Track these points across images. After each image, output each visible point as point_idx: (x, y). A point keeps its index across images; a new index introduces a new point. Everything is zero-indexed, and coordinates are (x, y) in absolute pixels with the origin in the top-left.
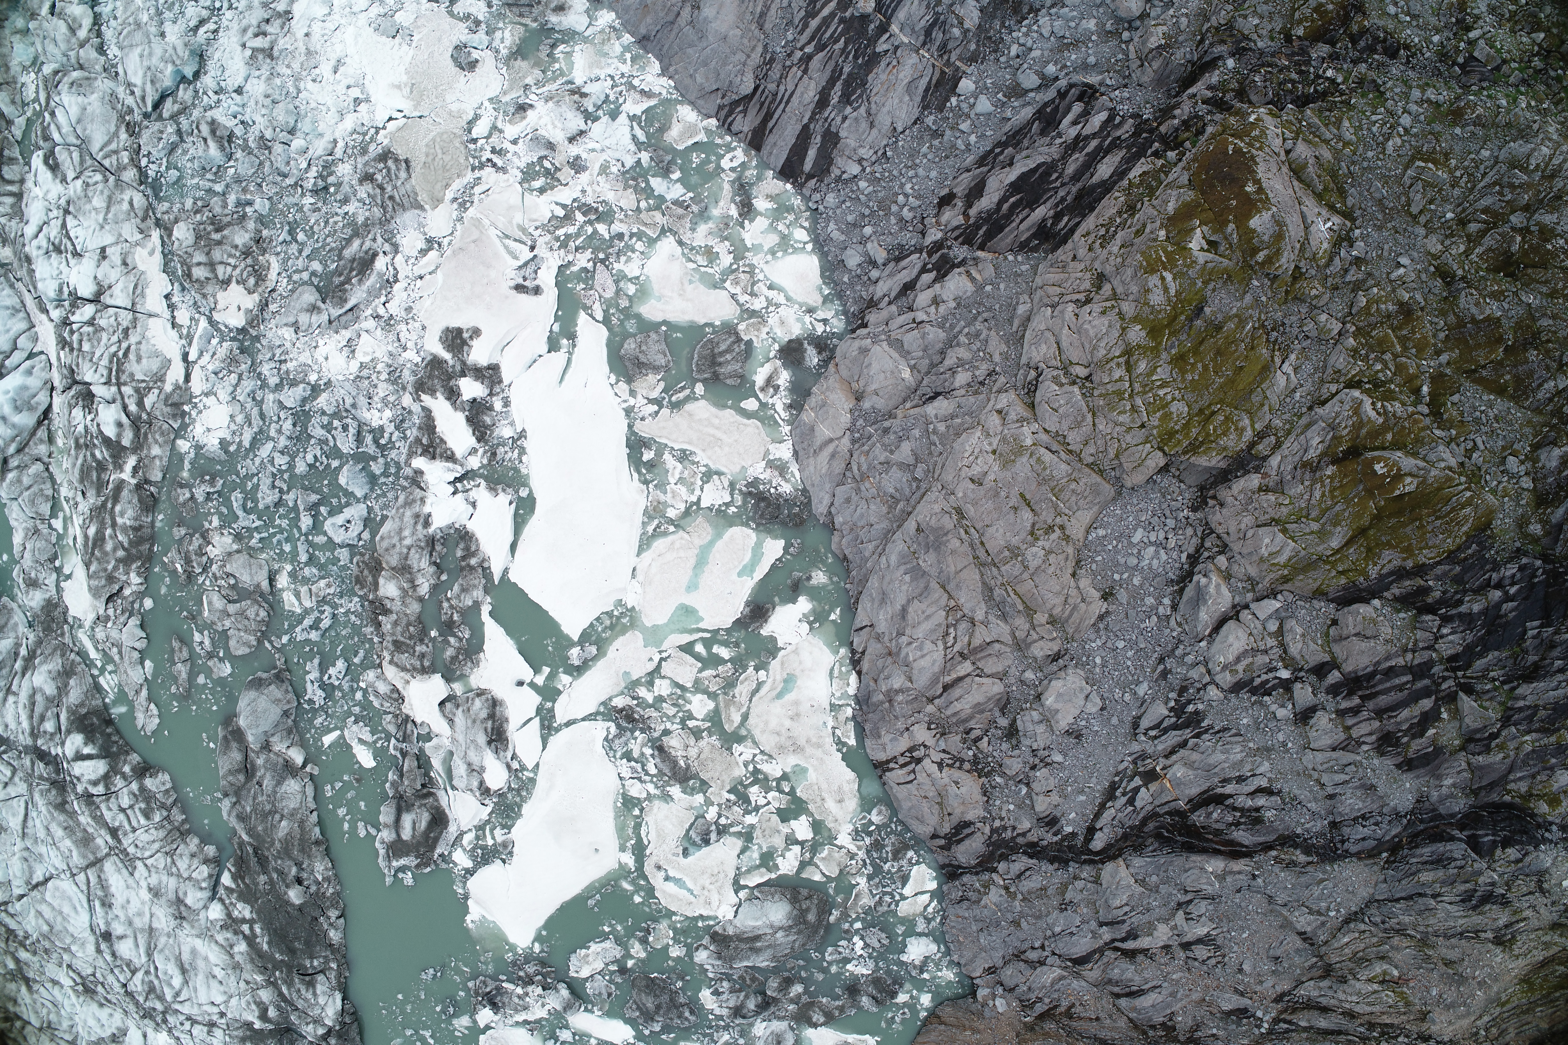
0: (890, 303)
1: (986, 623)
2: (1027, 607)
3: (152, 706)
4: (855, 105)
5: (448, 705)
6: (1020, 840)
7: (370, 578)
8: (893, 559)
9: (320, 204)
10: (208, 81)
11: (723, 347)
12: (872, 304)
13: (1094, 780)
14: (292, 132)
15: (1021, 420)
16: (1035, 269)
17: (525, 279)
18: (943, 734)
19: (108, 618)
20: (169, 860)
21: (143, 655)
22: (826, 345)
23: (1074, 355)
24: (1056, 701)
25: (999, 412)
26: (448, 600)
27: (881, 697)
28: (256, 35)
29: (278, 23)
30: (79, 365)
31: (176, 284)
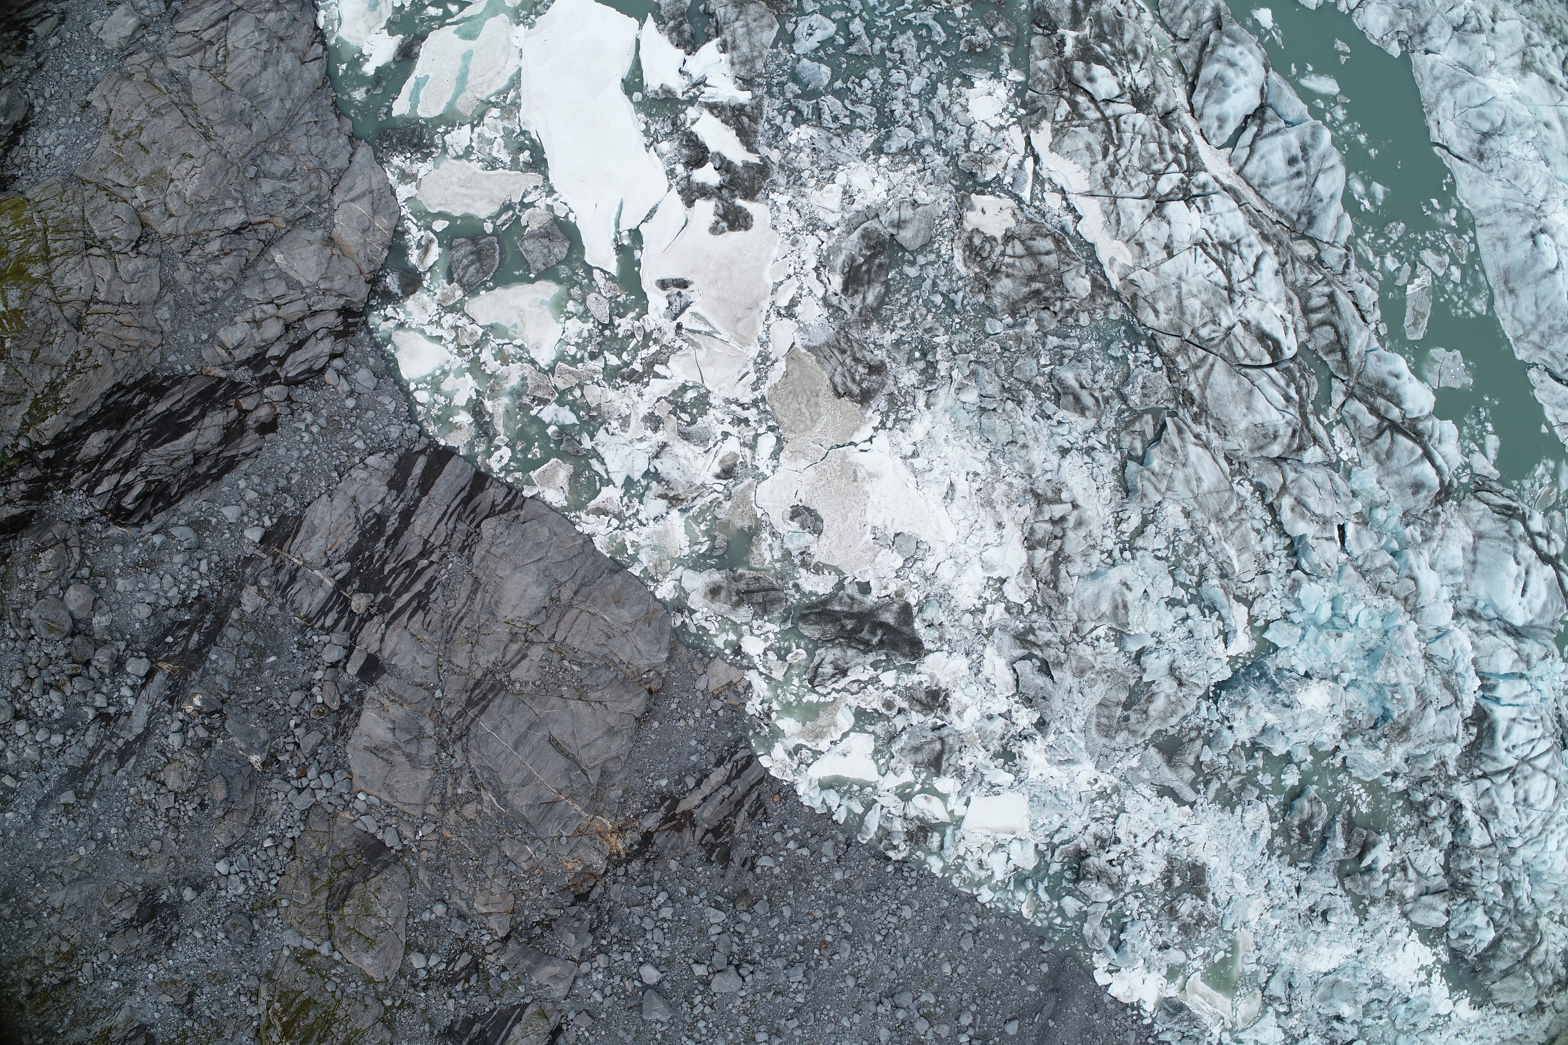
0: (315, 332)
1: (189, 68)
2: (151, 82)
4: (371, 514)
8: (276, 104)
9: (926, 336)
10: (1108, 461)
11: (472, 269)
12: (337, 335)
15: (148, 208)
16: (163, 357)
17: (679, 294)
22: (381, 297)
23: (101, 262)
25: (171, 215)
27: (288, 7)
28: (1063, 519)
29: (1039, 535)
30: (1157, 128)
31: (1072, 232)
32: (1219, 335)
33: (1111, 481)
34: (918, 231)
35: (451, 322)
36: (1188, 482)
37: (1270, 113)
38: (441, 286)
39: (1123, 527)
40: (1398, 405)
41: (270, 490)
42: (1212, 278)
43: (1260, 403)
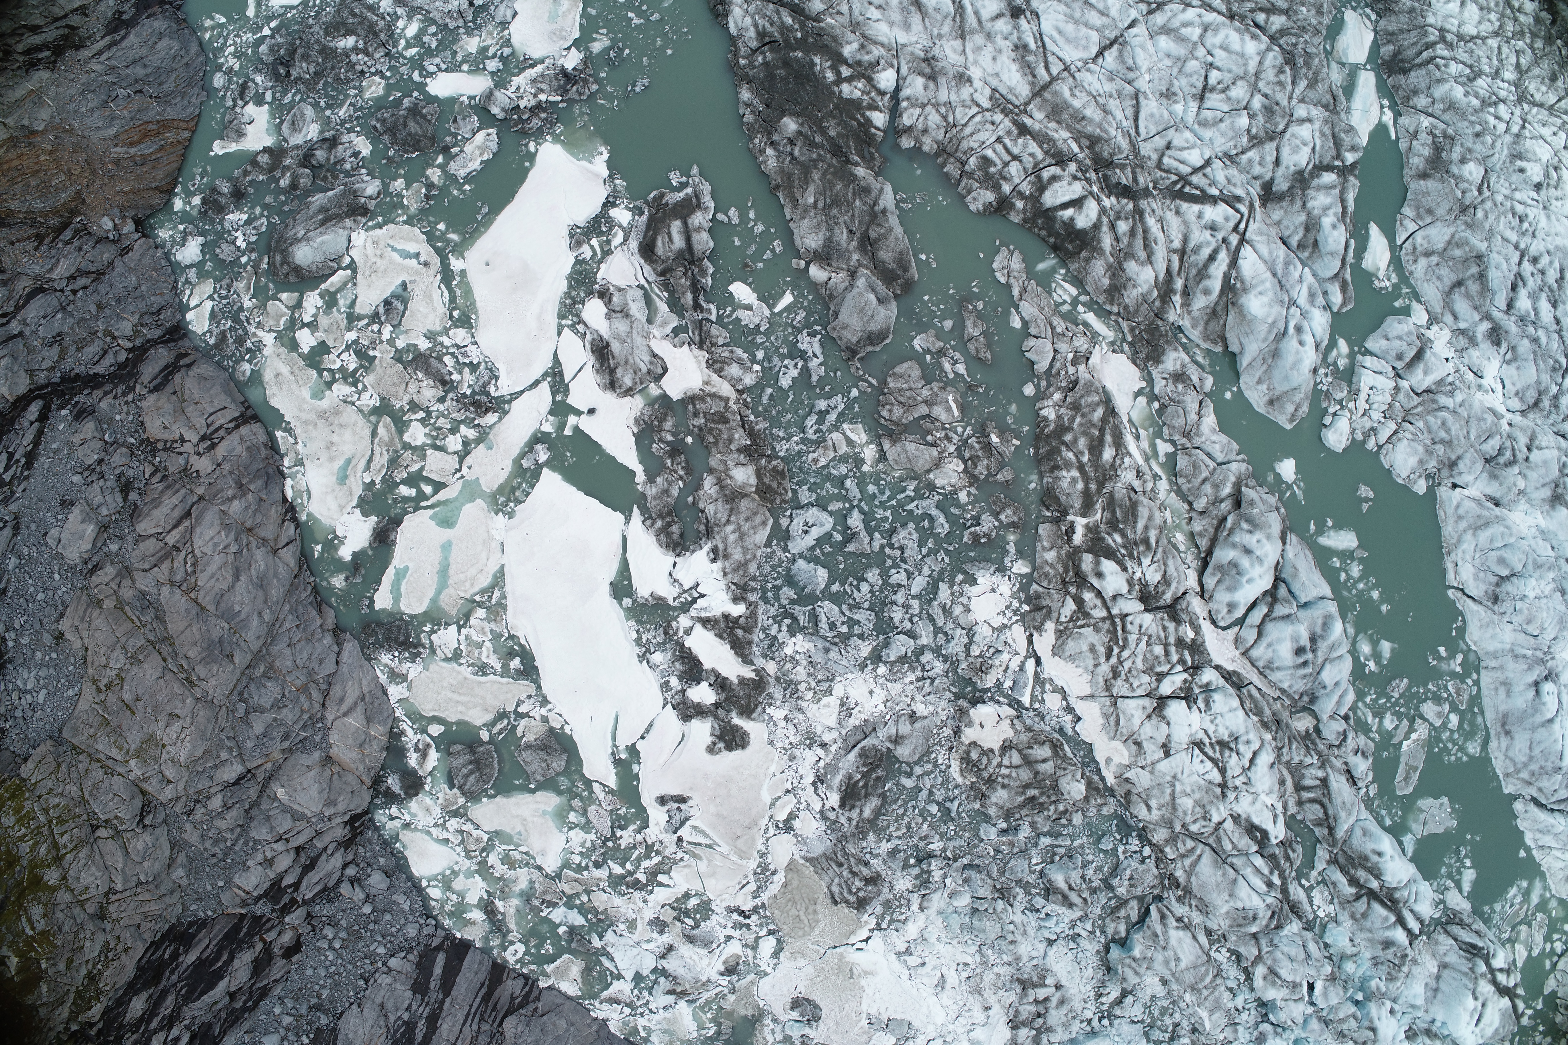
0: (325, 849)
1: (159, 584)
2: (122, 610)
3: (1003, 280)
4: (400, 1023)
5: (660, 371)
6: (109, 387)
7: (767, 480)
8: (255, 622)
9: (922, 844)
10: (1092, 945)
11: (472, 779)
12: (346, 844)
13: (46, 466)
14: (974, 911)
15: (146, 780)
16: (185, 908)
17: (679, 809)
18: (185, 469)
19: (1075, 362)
20: (951, 120)
21: (1025, 332)
22: (384, 797)
23: (110, 847)
24: (84, 531)
25: (169, 782)
26: (681, 478)
27: (252, 487)
28: (1046, 999)
29: (1023, 1016)
30: (1165, 629)
31: (1070, 732)
32: (1209, 830)
33: (1094, 961)
34: (916, 748)
35: (456, 826)
36: (1167, 963)
37: (1282, 591)
38: (444, 791)
39: (1103, 999)
40: (1378, 876)
41: (303, 1011)
42: (1207, 777)
43: (1243, 890)
